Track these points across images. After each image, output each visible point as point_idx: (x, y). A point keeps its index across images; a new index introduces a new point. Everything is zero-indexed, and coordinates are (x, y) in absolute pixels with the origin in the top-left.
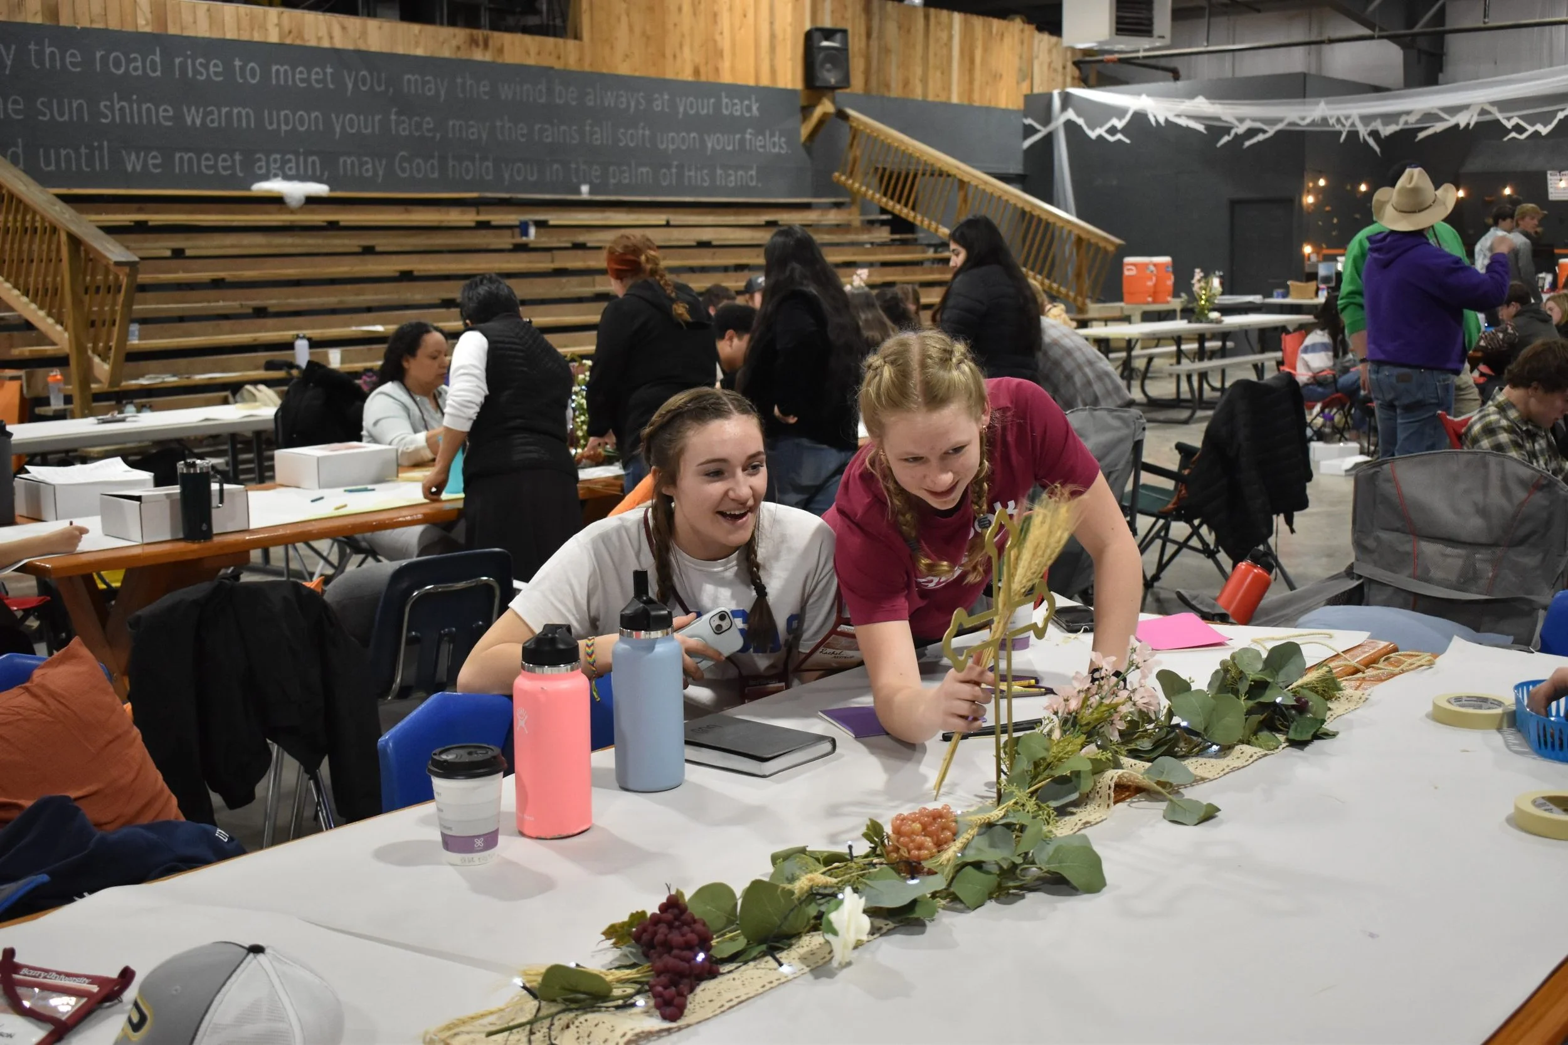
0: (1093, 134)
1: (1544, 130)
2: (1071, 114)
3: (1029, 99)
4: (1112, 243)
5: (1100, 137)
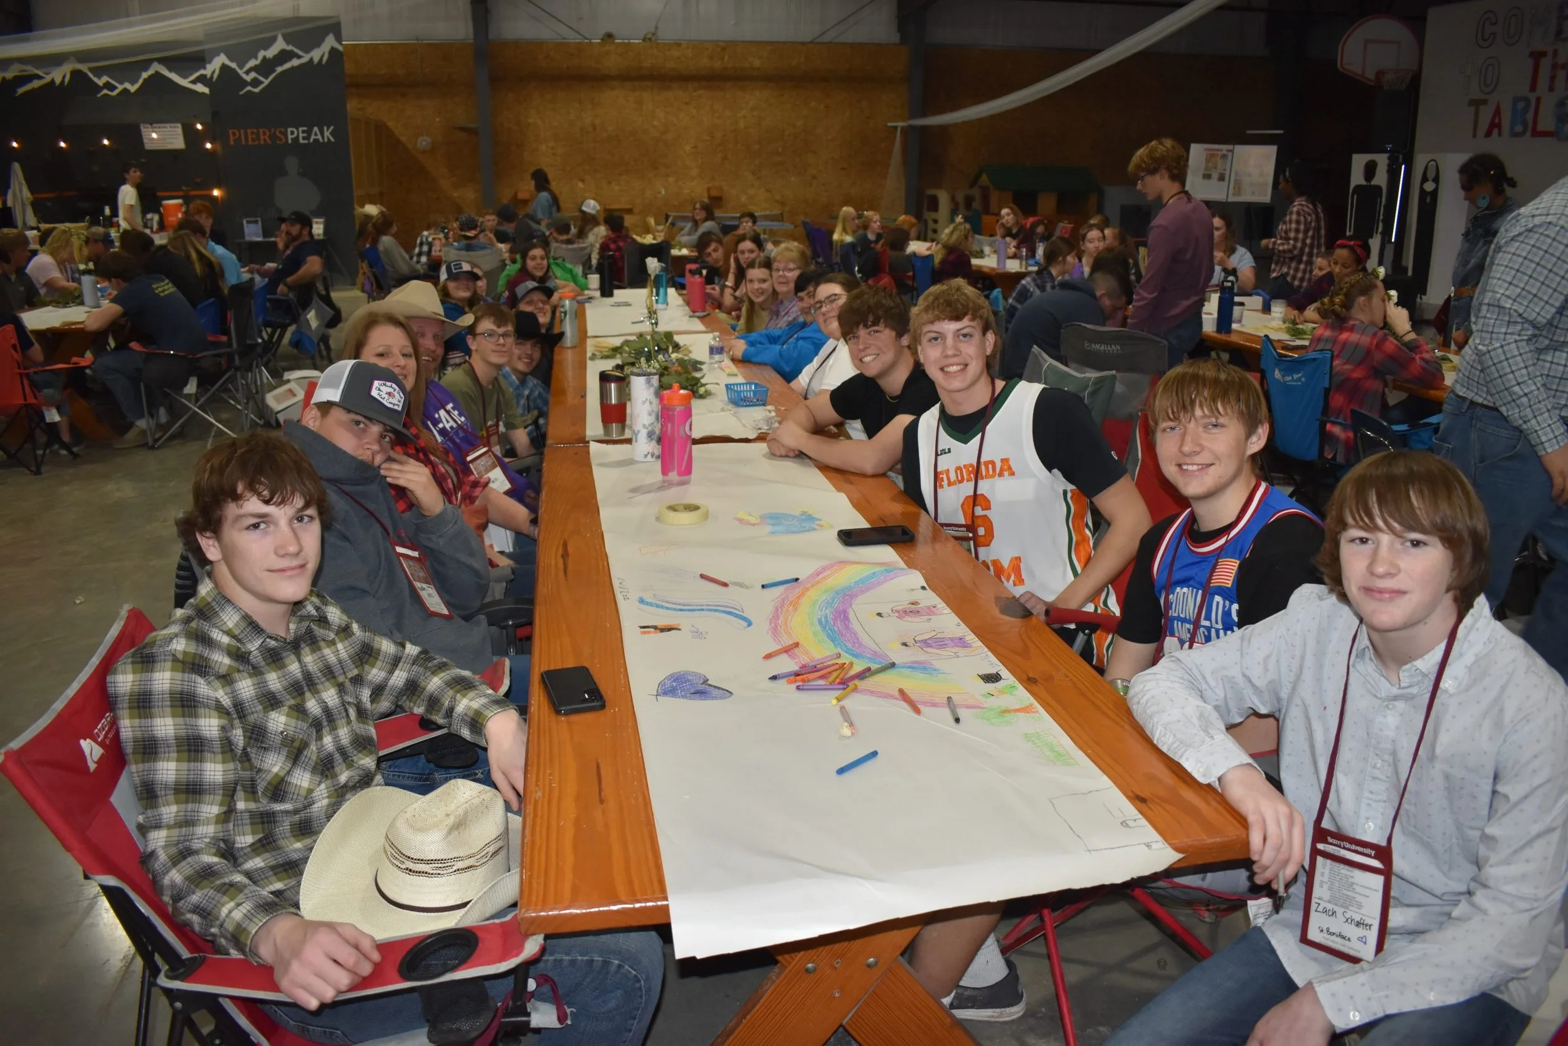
1: (133, 89)
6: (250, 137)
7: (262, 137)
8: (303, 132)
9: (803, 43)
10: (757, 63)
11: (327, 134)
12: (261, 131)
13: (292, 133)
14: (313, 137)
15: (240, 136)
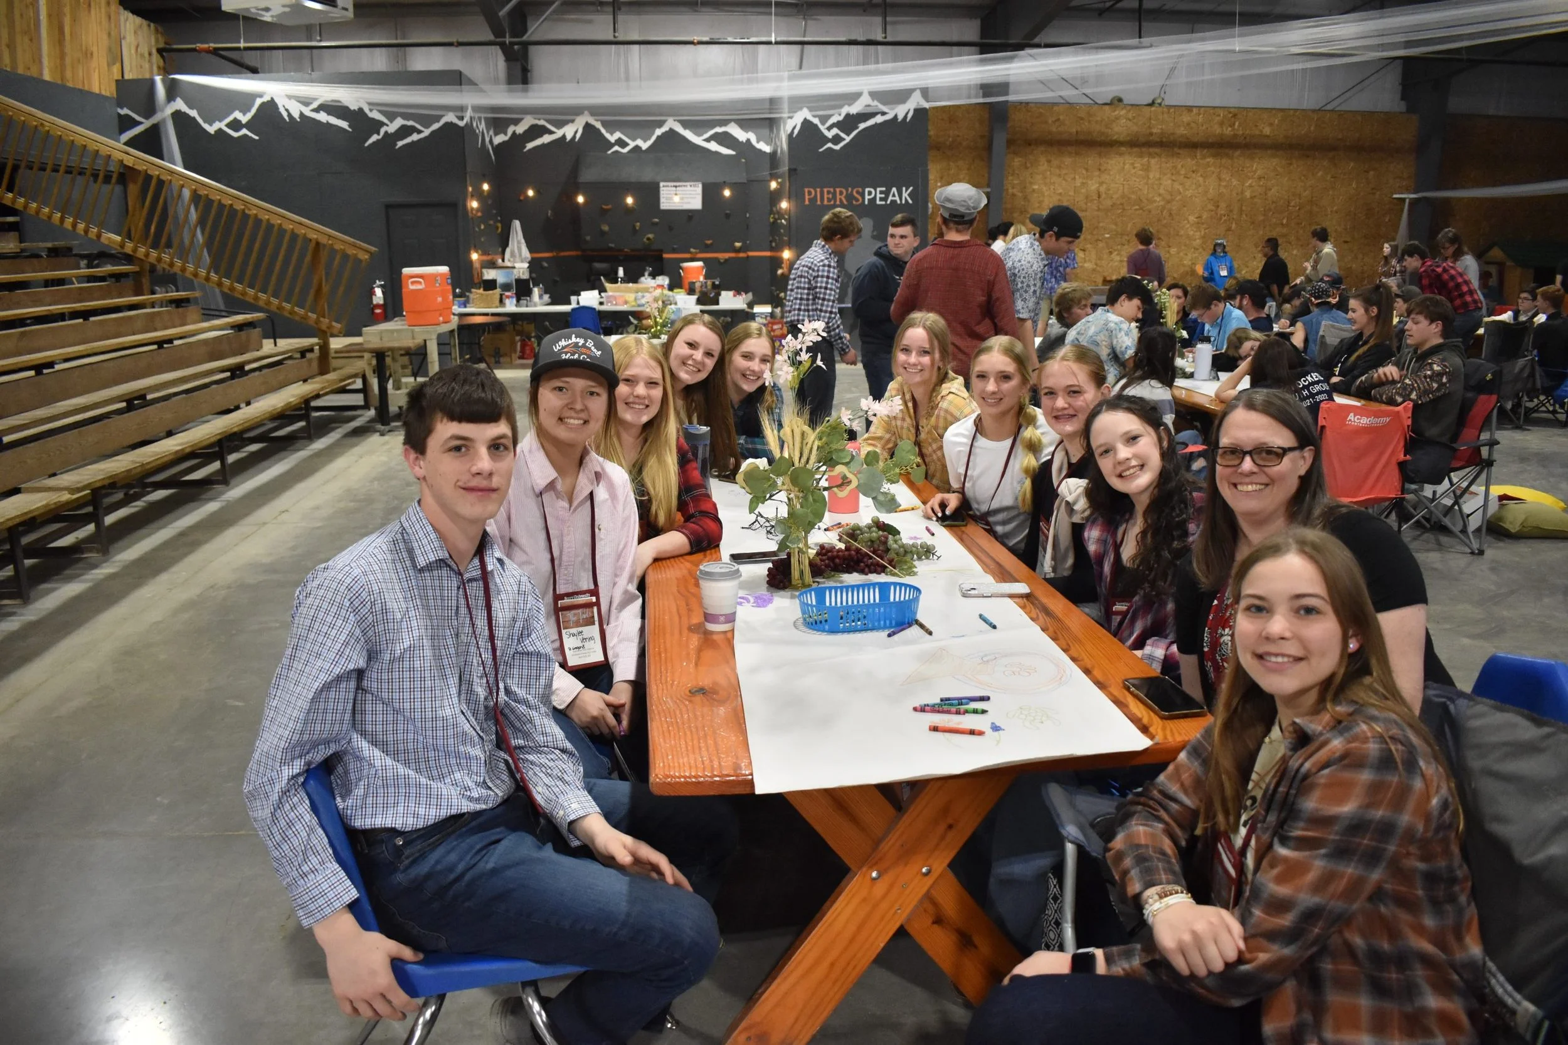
0: (211, 129)
1: (645, 146)
2: (179, 105)
3: (121, 84)
4: (366, 251)
5: (220, 131)
6: (826, 196)
7: (838, 197)
8: (881, 192)
9: (1314, 111)
10: (1267, 131)
11: (905, 195)
12: (838, 190)
13: (870, 193)
14: (890, 198)
15: (816, 196)
